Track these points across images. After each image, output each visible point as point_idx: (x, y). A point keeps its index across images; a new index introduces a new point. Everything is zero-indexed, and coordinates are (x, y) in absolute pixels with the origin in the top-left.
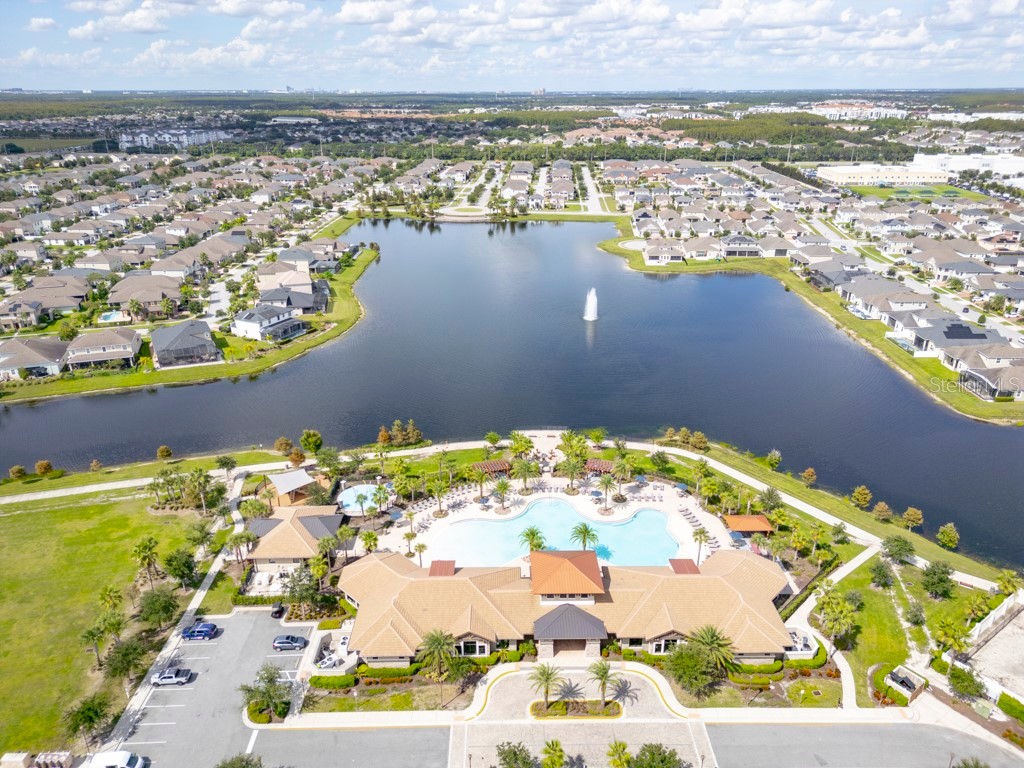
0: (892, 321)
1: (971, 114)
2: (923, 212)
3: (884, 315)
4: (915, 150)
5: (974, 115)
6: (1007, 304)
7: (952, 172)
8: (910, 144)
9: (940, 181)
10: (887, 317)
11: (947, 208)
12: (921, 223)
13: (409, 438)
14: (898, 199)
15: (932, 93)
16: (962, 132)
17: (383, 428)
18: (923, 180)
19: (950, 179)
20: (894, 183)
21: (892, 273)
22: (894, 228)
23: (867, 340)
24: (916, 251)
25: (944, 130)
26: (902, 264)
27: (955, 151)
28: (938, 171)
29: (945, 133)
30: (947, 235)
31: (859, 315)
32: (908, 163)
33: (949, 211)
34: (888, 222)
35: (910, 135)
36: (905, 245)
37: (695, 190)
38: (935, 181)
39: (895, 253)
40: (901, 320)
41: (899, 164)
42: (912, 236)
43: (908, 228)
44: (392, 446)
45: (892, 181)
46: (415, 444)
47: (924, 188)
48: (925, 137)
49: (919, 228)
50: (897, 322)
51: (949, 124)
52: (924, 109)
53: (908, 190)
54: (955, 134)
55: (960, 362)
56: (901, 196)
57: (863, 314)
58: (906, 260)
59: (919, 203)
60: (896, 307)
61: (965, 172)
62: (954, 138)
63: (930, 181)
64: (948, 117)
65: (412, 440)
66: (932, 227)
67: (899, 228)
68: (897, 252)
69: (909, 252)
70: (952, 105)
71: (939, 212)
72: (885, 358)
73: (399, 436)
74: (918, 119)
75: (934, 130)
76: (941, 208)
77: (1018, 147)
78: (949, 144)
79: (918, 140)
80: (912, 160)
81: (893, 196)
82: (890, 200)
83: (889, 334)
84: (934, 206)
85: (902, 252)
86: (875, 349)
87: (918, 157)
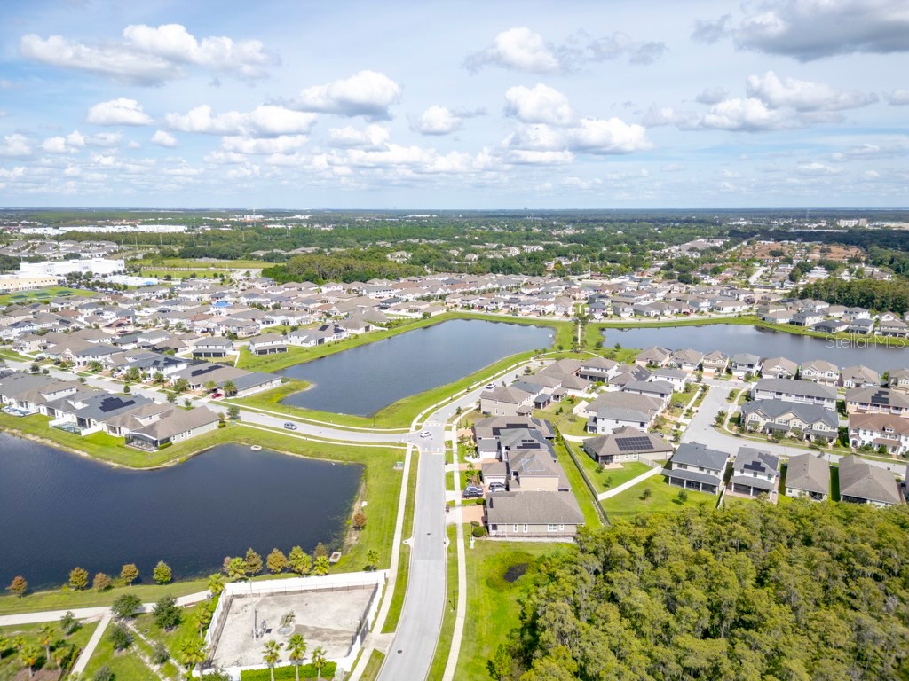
0: (51, 411)
1: (58, 228)
2: (45, 311)
3: (41, 407)
4: (19, 260)
5: (61, 228)
6: (141, 372)
7: (59, 275)
8: (12, 255)
9: (50, 284)
10: (45, 408)
11: (64, 306)
12: (46, 321)
14: (18, 304)
15: (17, 211)
16: (56, 243)
18: (36, 285)
19: (59, 282)
20: (9, 290)
21: (35, 368)
22: (22, 329)
23: (34, 434)
24: (51, 346)
25: (39, 242)
26: (42, 359)
27: (55, 258)
28: (47, 276)
29: (41, 244)
30: (74, 328)
31: (17, 414)
32: (16, 272)
33: (68, 308)
34: (16, 325)
35: (9, 247)
36: (39, 342)
38: (46, 284)
39: (32, 351)
40: (59, 408)
41: (8, 273)
42: (43, 333)
43: (37, 327)
45: (6, 288)
47: (39, 291)
48: (24, 248)
49: (47, 325)
50: (56, 411)
51: (42, 237)
52: (14, 225)
53: (24, 294)
54: (50, 245)
55: (122, 428)
56: (20, 300)
57: (21, 412)
58: (44, 355)
59: (38, 305)
60: (50, 398)
61: (70, 274)
62: (51, 248)
63: (42, 284)
64: (40, 231)
66: (58, 323)
67: (28, 328)
68: (33, 350)
69: (45, 348)
70: (40, 221)
71: (60, 310)
72: (57, 445)
74: (12, 233)
75: (30, 242)
76: (60, 306)
77: (105, 253)
78: (48, 253)
79: (18, 251)
80: (19, 269)
81: (12, 302)
82: (10, 305)
83: (52, 423)
84: (53, 305)
85: (38, 349)
86: (44, 440)
87: (23, 265)
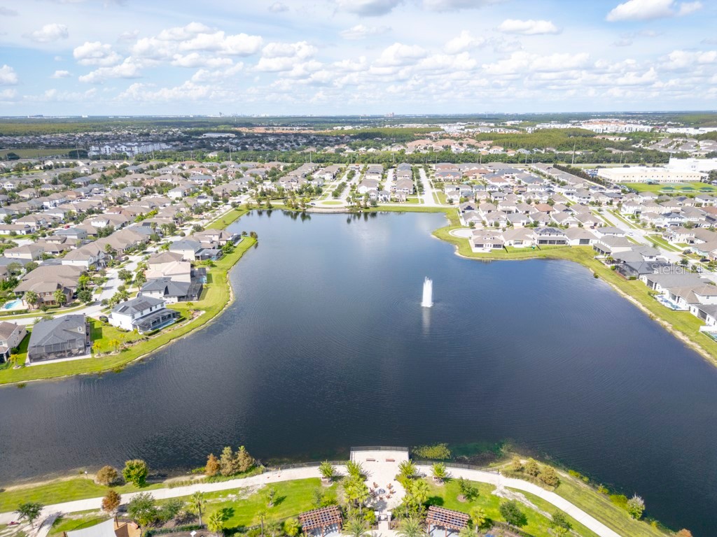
0: (703, 315)
1: (698, 128)
2: (690, 205)
3: (693, 307)
4: (668, 155)
5: (700, 129)
7: (702, 172)
8: (662, 151)
9: (694, 179)
10: (697, 310)
11: (709, 202)
12: (695, 216)
13: (239, 466)
14: (667, 194)
15: (663, 114)
16: (696, 141)
17: (211, 457)
18: (682, 179)
19: (702, 177)
20: (659, 181)
21: (684, 262)
22: (673, 220)
23: (684, 334)
24: (698, 242)
25: (682, 140)
26: (689, 252)
27: (696, 155)
28: (690, 171)
29: (683, 142)
31: (668, 305)
32: (665, 165)
33: (711, 205)
34: (668, 215)
35: (659, 144)
36: (688, 236)
37: (507, 186)
38: (691, 179)
39: (679, 242)
40: (712, 314)
41: (658, 166)
42: (690, 226)
43: (685, 220)
44: (220, 475)
45: (657, 179)
46: (246, 472)
47: (684, 185)
48: (670, 145)
49: (694, 220)
50: (708, 316)
51: (684, 136)
52: (662, 125)
53: (672, 186)
54: (692, 143)
56: (669, 192)
57: (672, 305)
58: (691, 249)
59: (685, 198)
60: (704, 301)
61: (712, 172)
62: (692, 146)
63: (687, 179)
64: (682, 131)
65: (242, 469)
66: (704, 219)
67: (677, 220)
68: (681, 242)
69: (692, 242)
70: (682, 122)
71: (703, 206)
73: (228, 466)
74: (660, 132)
75: (674, 140)
76: (704, 202)
78: (691, 151)
79: (666, 147)
80: (668, 162)
81: (662, 192)
82: (661, 195)
83: (703, 328)
84: (698, 200)
85: (686, 241)
86: (694, 344)
87: (673, 161)
